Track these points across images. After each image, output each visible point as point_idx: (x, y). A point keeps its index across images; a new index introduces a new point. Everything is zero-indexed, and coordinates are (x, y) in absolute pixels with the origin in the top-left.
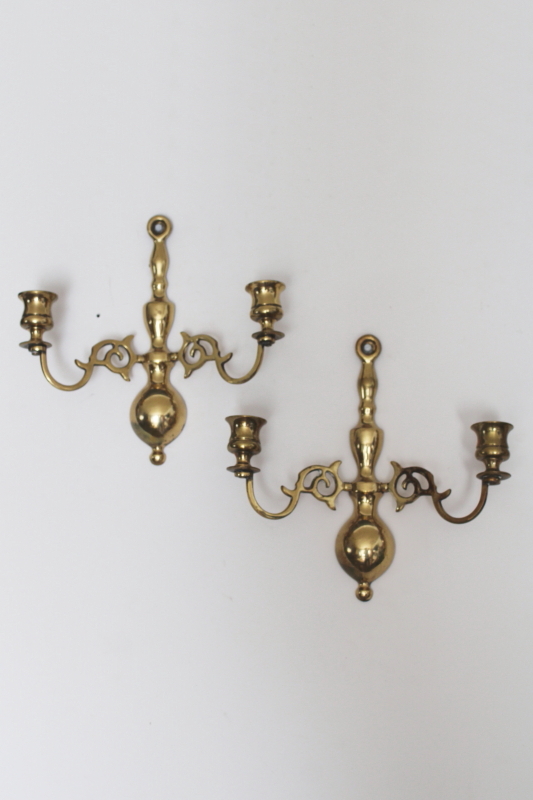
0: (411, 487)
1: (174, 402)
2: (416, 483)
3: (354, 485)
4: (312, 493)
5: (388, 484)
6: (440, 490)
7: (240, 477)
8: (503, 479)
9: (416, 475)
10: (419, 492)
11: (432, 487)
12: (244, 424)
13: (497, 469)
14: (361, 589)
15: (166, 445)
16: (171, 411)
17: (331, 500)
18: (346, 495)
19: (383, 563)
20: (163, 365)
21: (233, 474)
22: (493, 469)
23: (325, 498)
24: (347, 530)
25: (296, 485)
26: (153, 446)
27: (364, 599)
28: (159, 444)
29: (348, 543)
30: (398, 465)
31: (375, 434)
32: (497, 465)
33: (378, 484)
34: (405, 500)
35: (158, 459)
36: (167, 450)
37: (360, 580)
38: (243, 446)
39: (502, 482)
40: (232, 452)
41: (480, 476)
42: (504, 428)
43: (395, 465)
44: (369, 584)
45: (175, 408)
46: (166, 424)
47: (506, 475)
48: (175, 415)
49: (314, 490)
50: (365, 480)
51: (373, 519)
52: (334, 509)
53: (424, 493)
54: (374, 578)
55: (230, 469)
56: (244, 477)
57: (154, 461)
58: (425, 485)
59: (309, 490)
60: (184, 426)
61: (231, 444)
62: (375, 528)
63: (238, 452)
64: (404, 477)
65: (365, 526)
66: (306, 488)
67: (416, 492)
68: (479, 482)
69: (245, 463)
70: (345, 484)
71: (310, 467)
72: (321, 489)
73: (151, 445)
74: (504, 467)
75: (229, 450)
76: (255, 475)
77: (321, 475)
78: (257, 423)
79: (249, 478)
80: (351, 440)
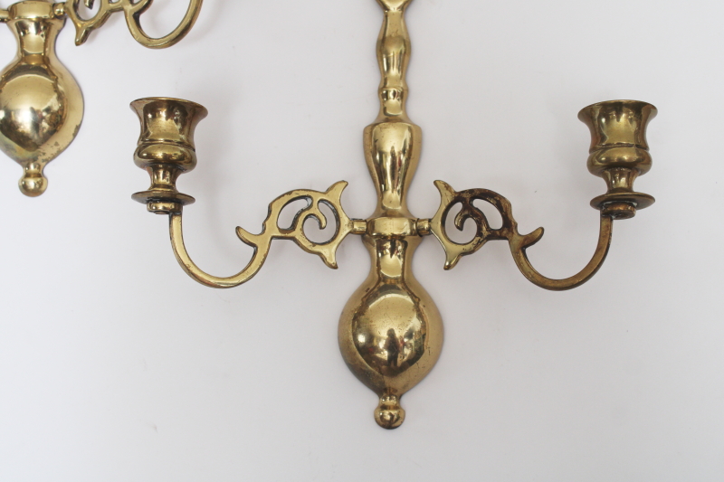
0: (471, 224)
1: (61, 88)
2: (480, 218)
3: (371, 224)
4: (293, 239)
5: (430, 220)
6: (524, 229)
7: (157, 212)
8: (640, 207)
9: (478, 203)
10: (486, 235)
11: (509, 224)
12: (163, 114)
13: (629, 189)
14: (384, 407)
15: (48, 161)
16: (54, 104)
17: (328, 252)
18: (357, 240)
19: (422, 361)
20: (43, 25)
21: (144, 207)
22: (622, 189)
23: (317, 249)
24: (359, 303)
25: (264, 225)
26: (24, 163)
27: (389, 425)
28: (34, 160)
29: (359, 327)
30: (447, 187)
31: (407, 135)
32: (629, 182)
33: (413, 221)
34: (460, 249)
35: (33, 188)
36: (49, 170)
37: (381, 391)
38: (160, 155)
39: (638, 212)
40: (142, 166)
41: (597, 203)
42: (641, 111)
43: (442, 186)
44: (399, 398)
45: (60, 97)
46: (45, 125)
47: (646, 200)
48: (62, 109)
49: (297, 234)
50: (388, 214)
51: (406, 284)
52: (335, 267)
53: (494, 235)
54: (406, 388)
55: (137, 196)
56: (165, 211)
57: (25, 189)
58: (496, 221)
59: (286, 234)
60: (78, 128)
61: (139, 153)
62: (409, 299)
63: (154, 166)
64: (459, 206)
65: (389, 296)
66: (281, 230)
67: (479, 233)
68: (596, 214)
69: (165, 186)
70: (354, 220)
71: (290, 193)
72: (310, 230)
73: (20, 161)
74: (640, 184)
75: (138, 163)
76: (185, 208)
77: (310, 207)
78: (188, 113)
79: (175, 213)
80: (365, 146)
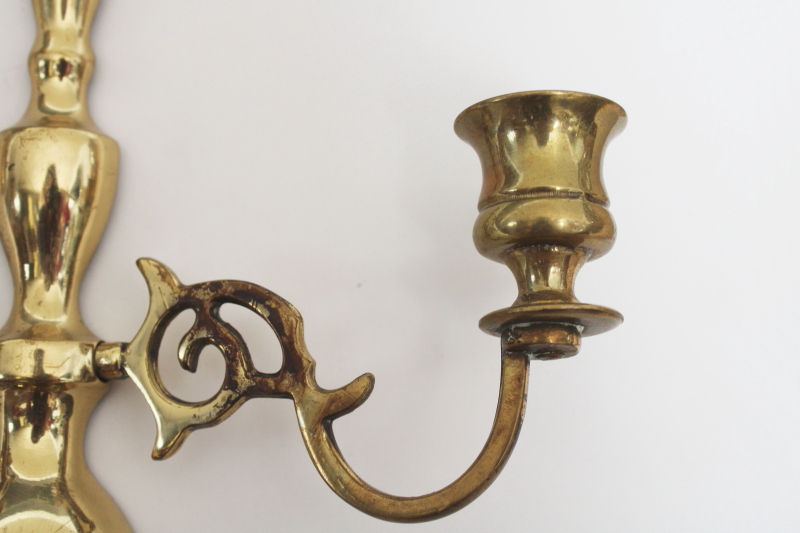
0: (213, 357)
2: (235, 347)
5: (124, 347)
6: (330, 375)
9: (230, 312)
11: (296, 364)
13: (566, 296)
22: (553, 295)
30: (165, 274)
31: (85, 156)
32: (567, 278)
34: (186, 414)
39: (587, 343)
41: (496, 324)
42: (595, 118)
43: (153, 271)
47: (604, 317)
53: (263, 387)
58: (267, 355)
64: (188, 317)
67: (230, 382)
